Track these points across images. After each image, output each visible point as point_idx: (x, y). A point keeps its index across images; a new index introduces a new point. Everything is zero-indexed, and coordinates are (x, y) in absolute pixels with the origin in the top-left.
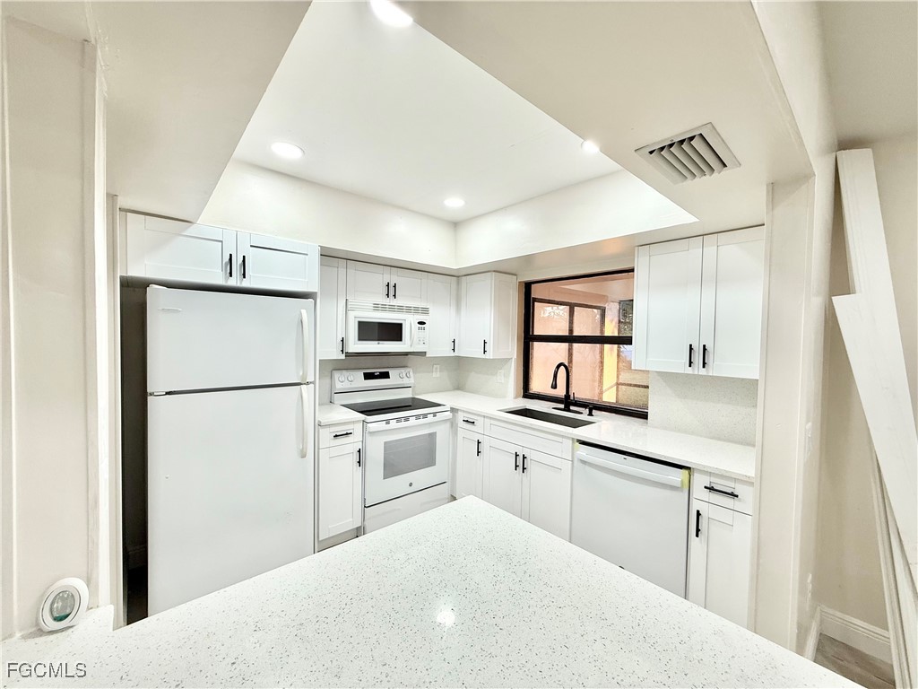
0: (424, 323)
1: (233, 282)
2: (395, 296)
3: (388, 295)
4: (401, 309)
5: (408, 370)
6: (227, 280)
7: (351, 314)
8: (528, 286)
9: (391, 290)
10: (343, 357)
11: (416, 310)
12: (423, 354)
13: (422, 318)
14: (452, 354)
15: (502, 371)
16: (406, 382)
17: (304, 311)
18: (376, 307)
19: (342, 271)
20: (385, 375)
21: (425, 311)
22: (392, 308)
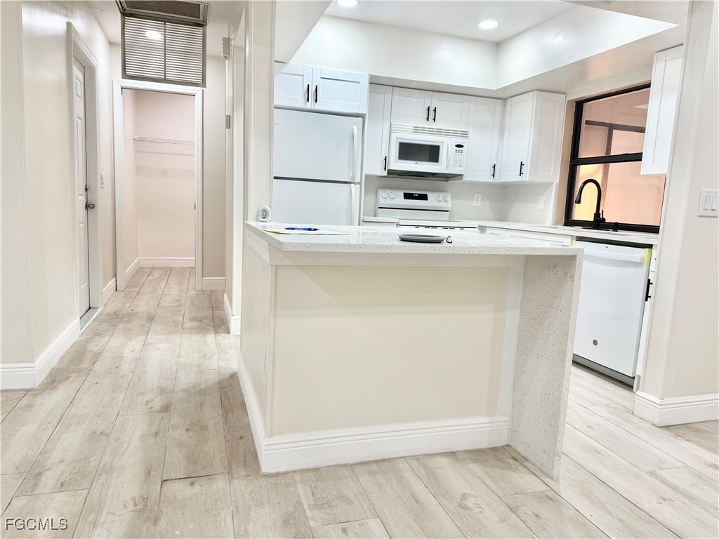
0: (462, 146)
1: (310, 105)
2: (434, 119)
3: (428, 119)
4: (439, 132)
5: (446, 194)
6: (305, 104)
7: (394, 135)
8: (579, 105)
9: (431, 114)
10: (385, 173)
11: (455, 133)
12: (459, 176)
13: (460, 141)
14: (491, 180)
15: (544, 197)
16: (443, 205)
17: (355, 127)
18: (416, 130)
19: (388, 97)
20: (424, 197)
21: (464, 134)
22: (431, 131)
